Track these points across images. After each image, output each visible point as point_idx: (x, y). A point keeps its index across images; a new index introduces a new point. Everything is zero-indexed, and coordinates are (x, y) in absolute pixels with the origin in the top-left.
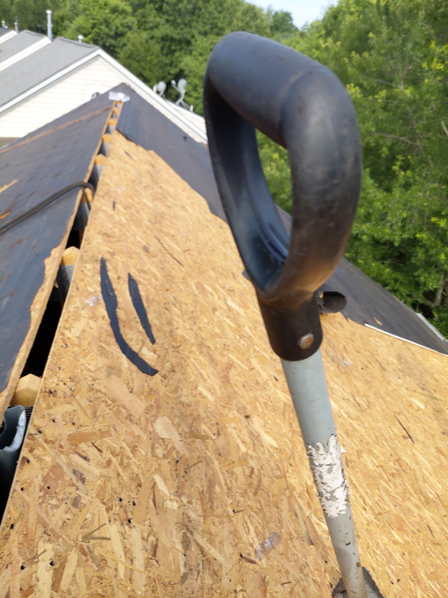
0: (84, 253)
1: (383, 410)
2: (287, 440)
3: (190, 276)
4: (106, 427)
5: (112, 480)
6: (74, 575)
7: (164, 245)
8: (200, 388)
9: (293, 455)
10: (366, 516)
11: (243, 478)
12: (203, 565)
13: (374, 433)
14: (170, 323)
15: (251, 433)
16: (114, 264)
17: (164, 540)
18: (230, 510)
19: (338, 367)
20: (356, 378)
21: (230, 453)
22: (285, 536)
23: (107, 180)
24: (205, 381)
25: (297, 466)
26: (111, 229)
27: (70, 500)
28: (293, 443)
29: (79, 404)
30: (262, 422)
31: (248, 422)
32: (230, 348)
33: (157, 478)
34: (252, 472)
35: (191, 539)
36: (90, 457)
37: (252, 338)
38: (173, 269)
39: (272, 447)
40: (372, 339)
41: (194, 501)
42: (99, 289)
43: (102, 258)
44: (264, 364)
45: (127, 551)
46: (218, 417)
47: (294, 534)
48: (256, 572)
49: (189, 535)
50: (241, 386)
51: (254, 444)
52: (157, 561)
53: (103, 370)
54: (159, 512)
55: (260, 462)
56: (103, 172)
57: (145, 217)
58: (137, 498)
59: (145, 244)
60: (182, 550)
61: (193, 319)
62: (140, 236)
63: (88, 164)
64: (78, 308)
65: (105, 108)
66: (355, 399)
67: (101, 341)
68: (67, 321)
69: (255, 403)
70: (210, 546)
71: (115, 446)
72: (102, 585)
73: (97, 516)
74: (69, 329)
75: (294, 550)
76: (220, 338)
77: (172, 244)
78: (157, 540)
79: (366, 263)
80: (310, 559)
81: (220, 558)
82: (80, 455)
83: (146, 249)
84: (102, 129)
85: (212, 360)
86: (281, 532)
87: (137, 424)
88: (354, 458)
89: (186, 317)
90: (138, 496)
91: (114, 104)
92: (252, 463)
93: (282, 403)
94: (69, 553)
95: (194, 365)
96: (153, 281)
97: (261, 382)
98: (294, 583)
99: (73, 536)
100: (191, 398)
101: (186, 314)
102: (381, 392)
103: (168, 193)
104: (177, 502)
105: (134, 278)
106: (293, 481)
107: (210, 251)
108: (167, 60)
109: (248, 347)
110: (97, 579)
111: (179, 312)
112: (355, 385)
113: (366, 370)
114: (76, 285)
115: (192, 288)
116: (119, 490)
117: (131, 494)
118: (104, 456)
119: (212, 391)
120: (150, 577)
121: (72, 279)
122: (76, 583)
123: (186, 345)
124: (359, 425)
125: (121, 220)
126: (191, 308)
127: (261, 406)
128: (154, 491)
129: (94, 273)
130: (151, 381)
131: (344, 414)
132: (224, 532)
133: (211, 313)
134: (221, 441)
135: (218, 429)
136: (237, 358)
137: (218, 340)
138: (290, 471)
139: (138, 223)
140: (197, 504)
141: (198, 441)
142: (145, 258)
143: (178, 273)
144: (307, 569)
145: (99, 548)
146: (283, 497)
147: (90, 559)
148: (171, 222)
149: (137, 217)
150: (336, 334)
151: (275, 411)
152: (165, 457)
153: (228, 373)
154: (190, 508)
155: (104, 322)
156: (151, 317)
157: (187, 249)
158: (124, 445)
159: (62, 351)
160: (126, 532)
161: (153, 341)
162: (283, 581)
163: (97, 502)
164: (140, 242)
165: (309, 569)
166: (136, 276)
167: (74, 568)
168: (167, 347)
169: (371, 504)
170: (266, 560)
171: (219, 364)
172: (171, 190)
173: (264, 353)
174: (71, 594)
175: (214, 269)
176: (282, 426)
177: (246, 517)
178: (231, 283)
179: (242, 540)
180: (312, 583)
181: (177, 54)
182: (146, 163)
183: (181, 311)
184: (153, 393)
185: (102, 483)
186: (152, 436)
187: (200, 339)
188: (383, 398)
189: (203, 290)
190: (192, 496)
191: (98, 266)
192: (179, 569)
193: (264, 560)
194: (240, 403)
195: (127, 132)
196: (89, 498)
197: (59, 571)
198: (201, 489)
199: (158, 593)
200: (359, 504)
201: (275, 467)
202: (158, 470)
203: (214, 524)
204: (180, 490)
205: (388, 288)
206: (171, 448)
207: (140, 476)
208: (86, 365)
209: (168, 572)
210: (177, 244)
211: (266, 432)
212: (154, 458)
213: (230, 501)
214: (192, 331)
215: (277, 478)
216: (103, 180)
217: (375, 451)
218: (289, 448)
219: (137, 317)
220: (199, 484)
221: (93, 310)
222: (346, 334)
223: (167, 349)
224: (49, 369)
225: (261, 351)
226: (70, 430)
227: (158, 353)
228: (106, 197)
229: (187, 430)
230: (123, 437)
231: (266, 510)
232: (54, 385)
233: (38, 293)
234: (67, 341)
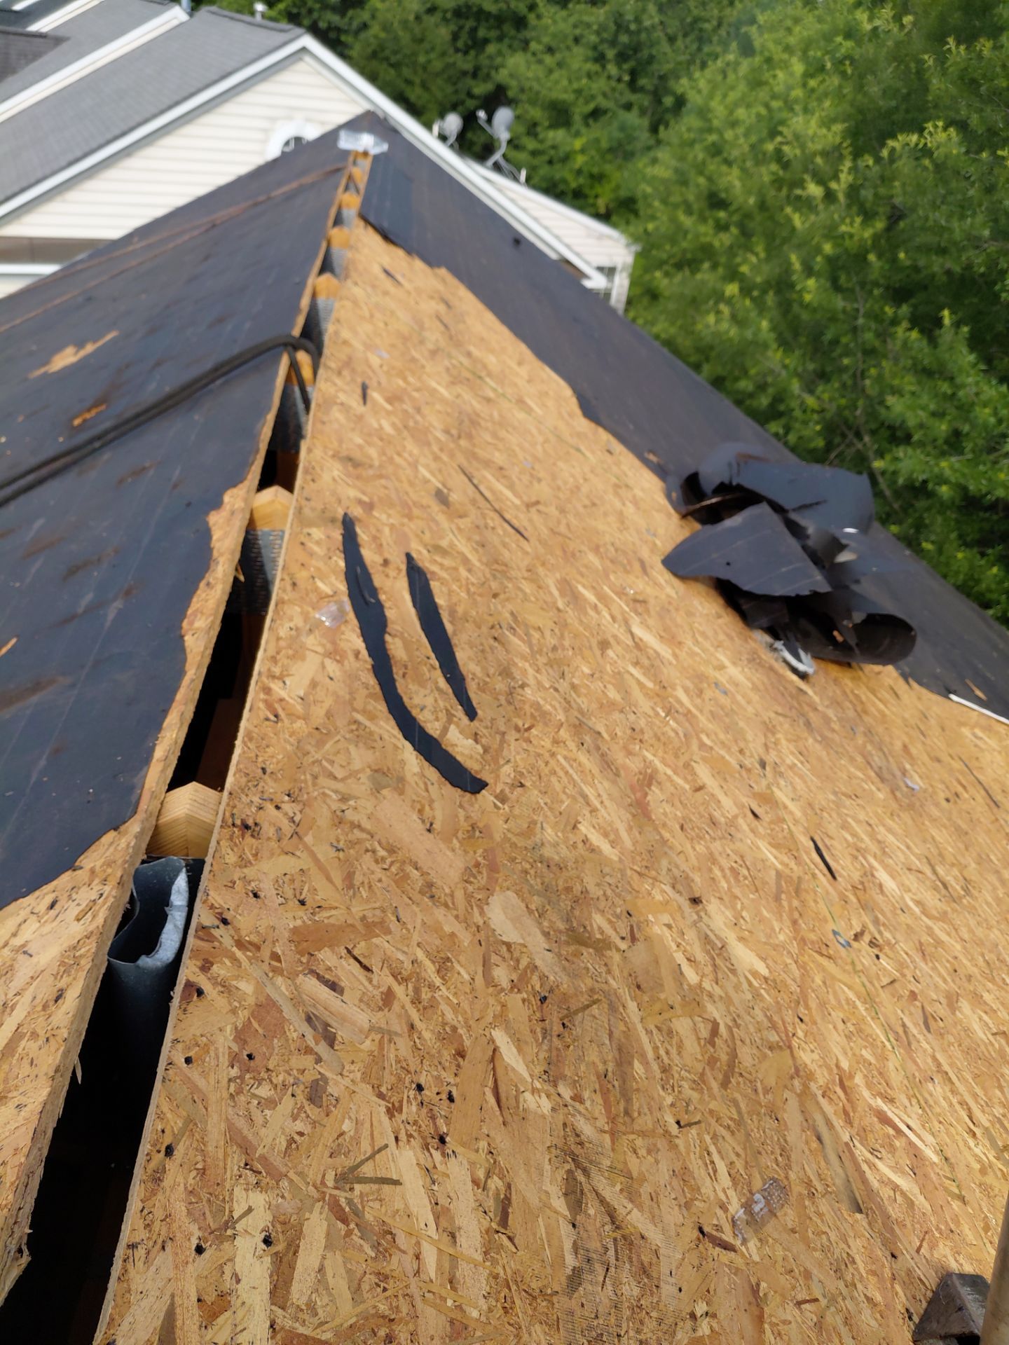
0: (304, 502)
1: (999, 901)
2: (789, 961)
3: (543, 564)
4: (378, 912)
5: (396, 1039)
6: (321, 1270)
7: (482, 488)
8: (583, 828)
9: (804, 995)
10: (977, 1151)
11: (696, 1044)
12: (616, 1251)
13: (983, 955)
14: (506, 672)
15: (706, 940)
16: (374, 531)
17: (525, 1190)
18: (671, 1120)
19: (893, 792)
20: (934, 820)
21: (662, 985)
22: (798, 1189)
23: (345, 334)
24: (594, 811)
25: (815, 1023)
26: (360, 447)
27: (302, 1087)
28: (802, 967)
29: (313, 855)
30: (729, 914)
31: (697, 913)
32: (646, 737)
33: (500, 1037)
34: (715, 1031)
35: (586, 1188)
36: (344, 983)
37: (694, 716)
38: (505, 545)
39: (755, 974)
40: (966, 731)
41: (586, 1095)
42: (343, 587)
43: (346, 515)
44: (725, 779)
45: (440, 1212)
46: (629, 898)
47: (816, 1183)
48: (737, 1271)
49: (580, 1177)
50: (678, 827)
51: (715, 965)
52: (510, 1238)
53: (364, 778)
54: (509, 1119)
55: (732, 1009)
56: (334, 315)
57: (435, 421)
58: (456, 1085)
59: (440, 486)
60: (567, 1213)
61: (559, 666)
62: (427, 467)
63: (299, 296)
64: (297, 629)
65: (329, 168)
66: (935, 872)
67: (355, 710)
68: (274, 659)
69: (710, 870)
70: (630, 1206)
71: (401, 957)
72: (387, 1294)
73: (367, 1125)
74: (281, 678)
75: (819, 1221)
76: (622, 711)
77: (499, 487)
78: (509, 1186)
79: (940, 551)
80: (856, 1247)
81: (655, 1236)
82: (320, 978)
83: (442, 498)
84: (327, 216)
85: (607, 764)
86: (787, 1178)
87: (446, 905)
88: (942, 1010)
89: (542, 660)
90: (458, 1080)
91: (351, 159)
92: (714, 1011)
93: (773, 873)
94: (307, 1215)
95: (567, 773)
96: (463, 573)
97: (723, 820)
98: (823, 1302)
99: (313, 1175)
100: (564, 851)
101: (540, 652)
102: (993, 857)
103: (485, 367)
104: (548, 1096)
105: (420, 564)
106: (807, 1057)
107: (585, 507)
108: (465, 63)
109: (685, 735)
110: (374, 1279)
111: (525, 649)
112: (933, 838)
113: (956, 802)
114: (292, 576)
115: (551, 593)
116: (413, 1064)
117: (444, 1074)
118: (375, 982)
119: (612, 837)
120: (496, 1277)
121: (281, 562)
122: (327, 1289)
123: (546, 724)
124: (949, 934)
125: (381, 428)
126: (551, 641)
127: (724, 877)
128: (494, 1069)
129: (329, 549)
130: (472, 805)
131: (911, 904)
132: (659, 1172)
133: (598, 653)
134: (639, 955)
135: (632, 927)
136: (663, 761)
137: (616, 716)
138: (800, 1034)
139: (421, 436)
140: (593, 1103)
141: (587, 952)
142: (441, 518)
143: (517, 555)
144: (851, 1269)
145: (377, 1205)
146: (787, 1094)
147: (356, 1231)
148: (495, 435)
149: (416, 422)
150: (884, 715)
151: (757, 891)
152: (515, 986)
153: (646, 794)
154: (580, 1113)
155: (357, 665)
156: (462, 655)
157: (534, 499)
158: (420, 955)
159: (268, 729)
160: (435, 1167)
161: (471, 713)
162: (800, 1297)
163: (366, 1091)
164: (427, 481)
165: (857, 1269)
166: (425, 560)
167: (321, 1252)
168: (503, 729)
169: (987, 1124)
170: (759, 1244)
171: (622, 773)
172: (492, 360)
173: (723, 752)
174: (317, 1314)
175: (596, 549)
176: (777, 926)
177: (707, 1138)
178: (638, 585)
179: (700, 1193)
180: (865, 1305)
181: (491, 49)
182: (432, 298)
183: (531, 646)
184: (477, 833)
185: (375, 1048)
186: (482, 936)
187: (576, 713)
188: (997, 872)
189: (575, 598)
190: (582, 1083)
191: (337, 534)
192: (563, 1257)
193: (753, 1244)
194: (677, 867)
195: (385, 225)
196: (347, 1082)
197: (285, 1260)
198: (601, 1067)
199: (517, 1315)
200: (958, 1120)
201: (766, 1023)
202: (502, 1019)
203: (635, 1152)
204: (552, 1067)
205: (991, 612)
206: (527, 967)
207: (460, 1031)
208: (324, 763)
209: (537, 1266)
210: (511, 487)
211: (741, 939)
212: (491, 990)
213: (669, 1100)
214: (556, 694)
215: (771, 1048)
216: (336, 333)
217: (986, 996)
218: (794, 980)
219: (433, 656)
220: (597, 1056)
221: (332, 635)
222: (907, 716)
223: (504, 734)
224: (238, 771)
225: (716, 748)
226: (294, 918)
227: (484, 741)
228: (346, 373)
229: (561, 926)
230: (416, 938)
231: (751, 1124)
232: (254, 809)
233: (199, 592)
234: (277, 706)
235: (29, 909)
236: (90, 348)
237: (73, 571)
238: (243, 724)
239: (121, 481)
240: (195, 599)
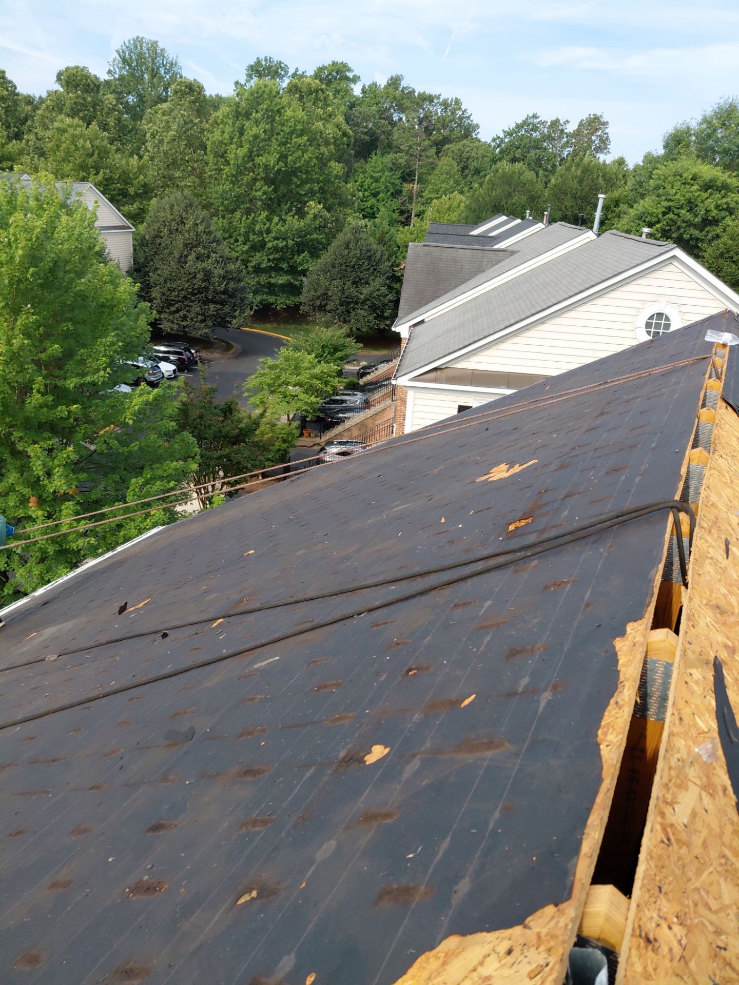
0: (687, 646)
23: (714, 498)
26: (725, 596)
42: (714, 725)
43: (716, 657)
53: (732, 914)
63: (680, 465)
64: (683, 761)
65: (698, 356)
67: (723, 844)
68: (666, 786)
74: (671, 804)
84: (696, 399)
91: (714, 349)
114: (679, 710)
129: (704, 689)
159: (663, 851)
208: (703, 893)
216: (708, 497)
221: (707, 770)
228: (714, 531)
232: (654, 925)
233: (610, 707)
234: (669, 830)
235: (491, 946)
236: (517, 469)
237: (513, 653)
238: (645, 841)
239: (546, 588)
240: (606, 713)
